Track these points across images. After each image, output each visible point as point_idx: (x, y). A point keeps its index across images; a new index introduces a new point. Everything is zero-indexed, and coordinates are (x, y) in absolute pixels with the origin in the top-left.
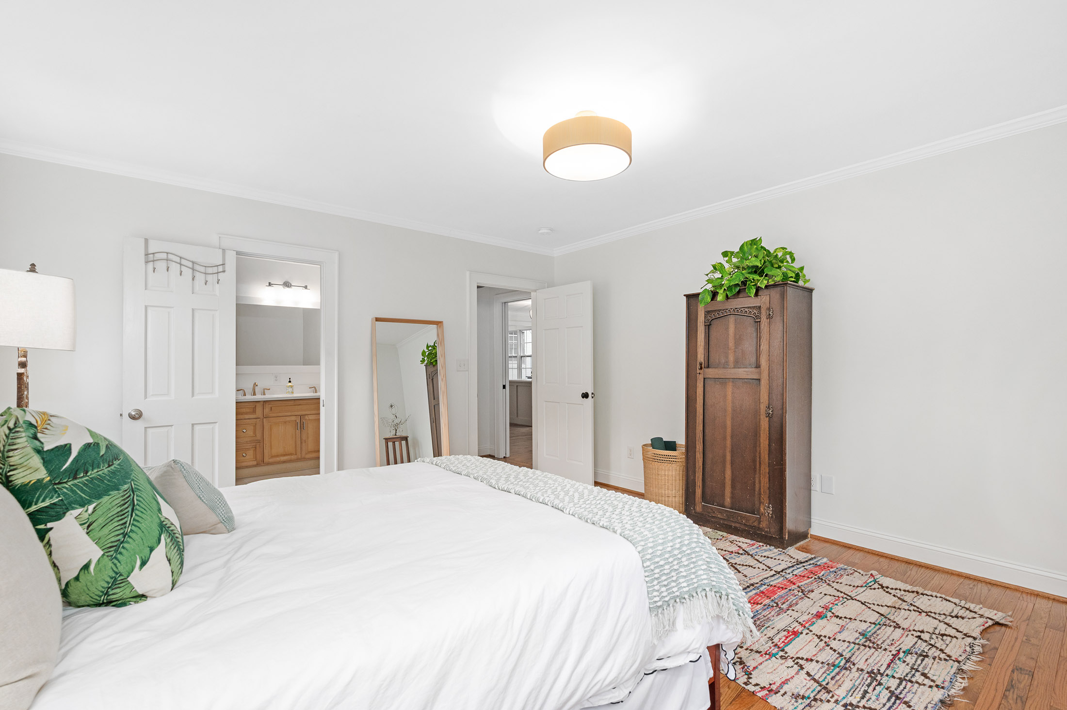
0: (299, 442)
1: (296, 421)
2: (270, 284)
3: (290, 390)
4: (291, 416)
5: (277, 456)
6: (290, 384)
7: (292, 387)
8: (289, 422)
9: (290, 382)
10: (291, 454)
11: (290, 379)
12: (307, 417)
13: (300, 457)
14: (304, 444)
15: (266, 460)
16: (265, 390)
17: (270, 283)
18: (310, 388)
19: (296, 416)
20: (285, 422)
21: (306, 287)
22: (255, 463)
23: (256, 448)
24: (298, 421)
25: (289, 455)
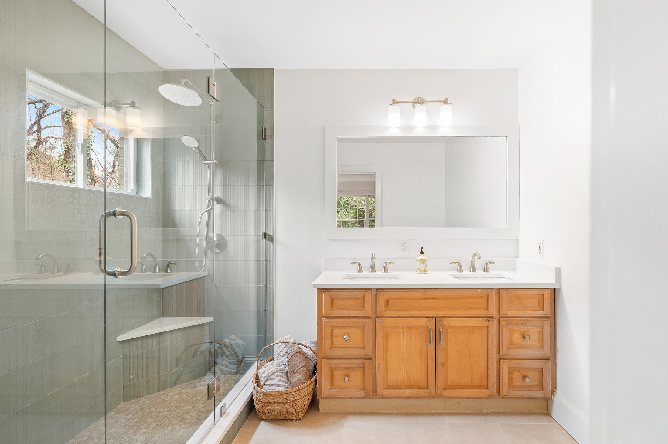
0: (432, 365)
1: (427, 327)
2: (395, 102)
3: (422, 266)
4: (419, 317)
5: (397, 387)
6: (422, 257)
7: (424, 261)
8: (417, 327)
9: (422, 253)
10: (420, 386)
11: (422, 248)
12: (445, 322)
13: (434, 392)
14: (441, 370)
15: (379, 390)
16: (388, 264)
17: (394, 100)
18: (452, 263)
19: (428, 317)
20: (410, 328)
21: (446, 102)
22: (362, 394)
23: (364, 368)
24: (432, 328)
25: (415, 386)
